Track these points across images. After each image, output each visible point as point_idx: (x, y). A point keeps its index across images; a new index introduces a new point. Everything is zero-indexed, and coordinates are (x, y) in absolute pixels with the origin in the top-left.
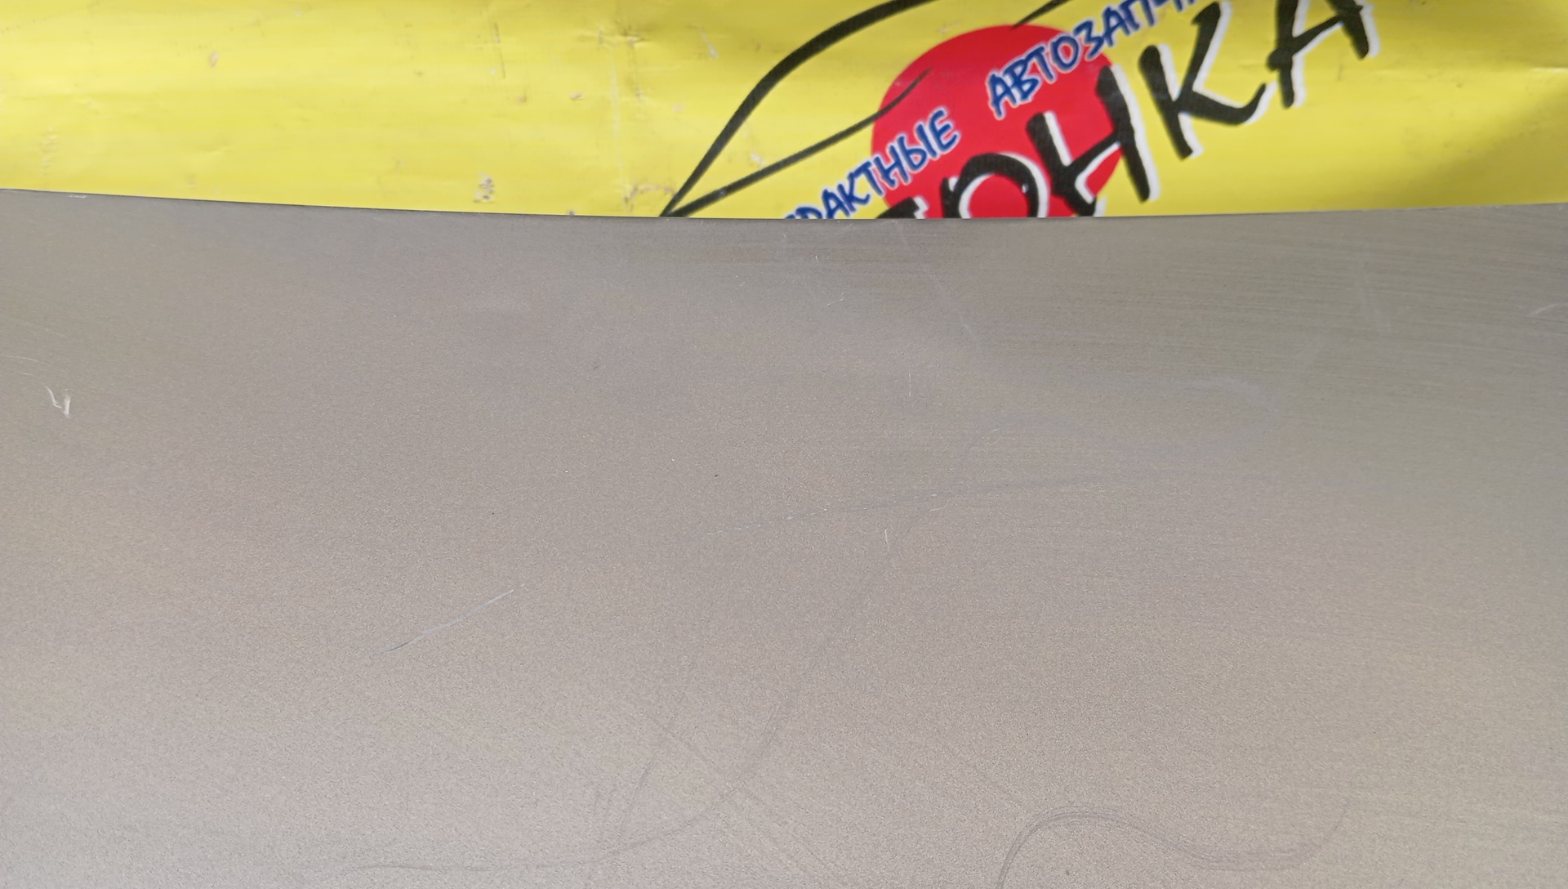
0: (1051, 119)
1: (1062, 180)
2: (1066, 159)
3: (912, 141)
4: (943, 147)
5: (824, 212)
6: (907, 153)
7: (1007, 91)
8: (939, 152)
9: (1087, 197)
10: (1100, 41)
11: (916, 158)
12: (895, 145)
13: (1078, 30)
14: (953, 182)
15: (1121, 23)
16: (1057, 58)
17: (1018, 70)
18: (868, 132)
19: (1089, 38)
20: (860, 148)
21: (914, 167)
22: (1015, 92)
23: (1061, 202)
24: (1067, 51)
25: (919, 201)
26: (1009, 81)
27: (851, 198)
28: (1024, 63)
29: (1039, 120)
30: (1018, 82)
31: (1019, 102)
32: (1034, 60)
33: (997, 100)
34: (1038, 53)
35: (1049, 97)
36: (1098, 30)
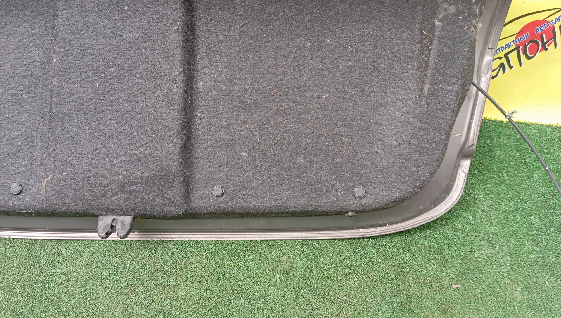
0: (544, 35)
1: (544, 44)
2: (545, 41)
3: (522, 37)
4: (527, 38)
5: (505, 47)
6: (521, 39)
7: (539, 31)
8: (526, 39)
9: (547, 47)
10: (554, 23)
11: (522, 40)
12: (519, 38)
13: (551, 21)
14: (527, 44)
15: (558, 21)
16: (547, 26)
17: (541, 27)
18: (516, 35)
19: (553, 23)
20: (514, 38)
21: (521, 41)
22: (540, 31)
23: (543, 48)
24: (549, 24)
25: (521, 46)
26: (539, 29)
27: (510, 45)
28: (542, 26)
29: (543, 35)
30: (541, 29)
31: (540, 32)
32: (544, 26)
33: (537, 32)
34: (544, 25)
35: (545, 32)
36: (554, 21)
